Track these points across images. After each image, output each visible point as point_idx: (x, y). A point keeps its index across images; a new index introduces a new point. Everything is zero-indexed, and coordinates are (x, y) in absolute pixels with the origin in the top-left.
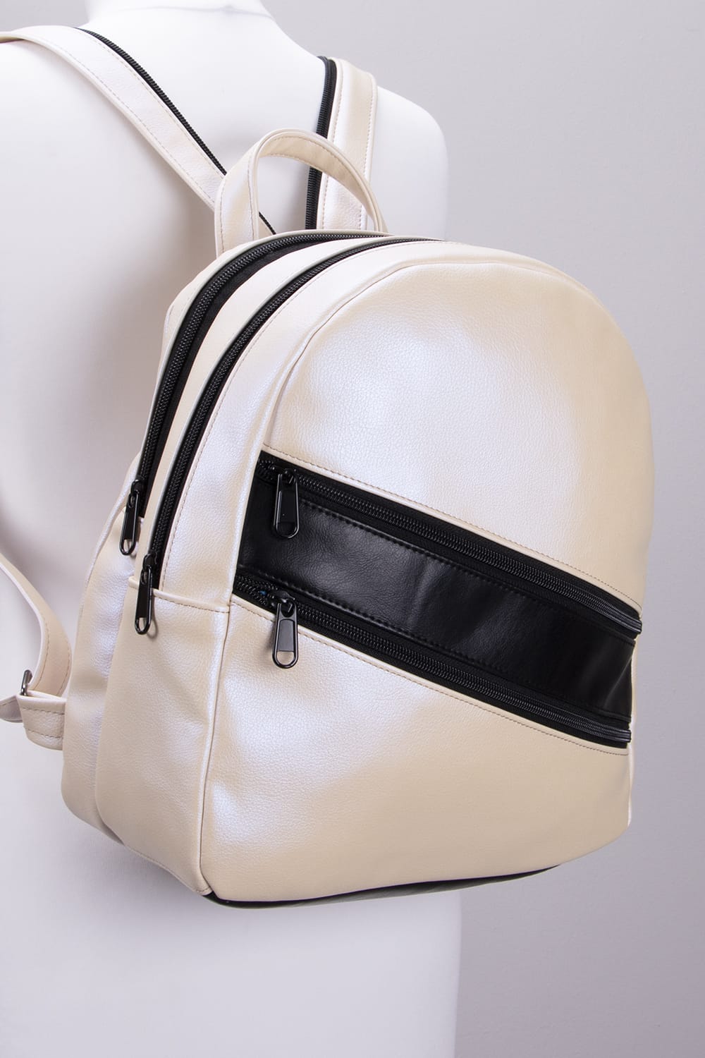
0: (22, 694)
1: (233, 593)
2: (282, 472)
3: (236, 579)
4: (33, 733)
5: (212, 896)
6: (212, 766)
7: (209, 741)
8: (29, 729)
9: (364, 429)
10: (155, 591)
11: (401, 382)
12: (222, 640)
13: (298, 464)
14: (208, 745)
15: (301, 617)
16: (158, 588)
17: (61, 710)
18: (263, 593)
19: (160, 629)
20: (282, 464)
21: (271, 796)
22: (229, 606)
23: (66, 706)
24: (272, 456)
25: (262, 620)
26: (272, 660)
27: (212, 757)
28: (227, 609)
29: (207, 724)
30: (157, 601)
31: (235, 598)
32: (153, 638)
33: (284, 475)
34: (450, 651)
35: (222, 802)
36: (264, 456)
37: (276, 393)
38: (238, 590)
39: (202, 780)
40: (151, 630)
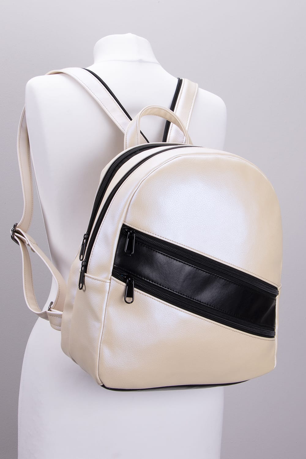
0: (49, 310)
1: (112, 275)
2: (130, 232)
3: (113, 270)
4: (53, 325)
5: (103, 386)
6: (103, 338)
7: (102, 329)
8: (51, 323)
9: (160, 216)
10: (85, 274)
11: (175, 199)
12: (108, 293)
13: (136, 229)
14: (102, 331)
15: (136, 285)
16: (86, 273)
17: (60, 316)
18: (122, 276)
19: (86, 288)
20: (130, 229)
21: (124, 350)
22: (110, 280)
23: (63, 315)
24: (127, 226)
25: (121, 286)
26: (124, 301)
27: (103, 335)
28: (109, 281)
29: (101, 323)
30: (86, 278)
31: (112, 277)
32: (84, 291)
33: (130, 233)
34: (193, 299)
35: (106, 352)
36: (124, 225)
37: (128, 203)
38: (114, 274)
39: (99, 344)
40: (84, 288)
